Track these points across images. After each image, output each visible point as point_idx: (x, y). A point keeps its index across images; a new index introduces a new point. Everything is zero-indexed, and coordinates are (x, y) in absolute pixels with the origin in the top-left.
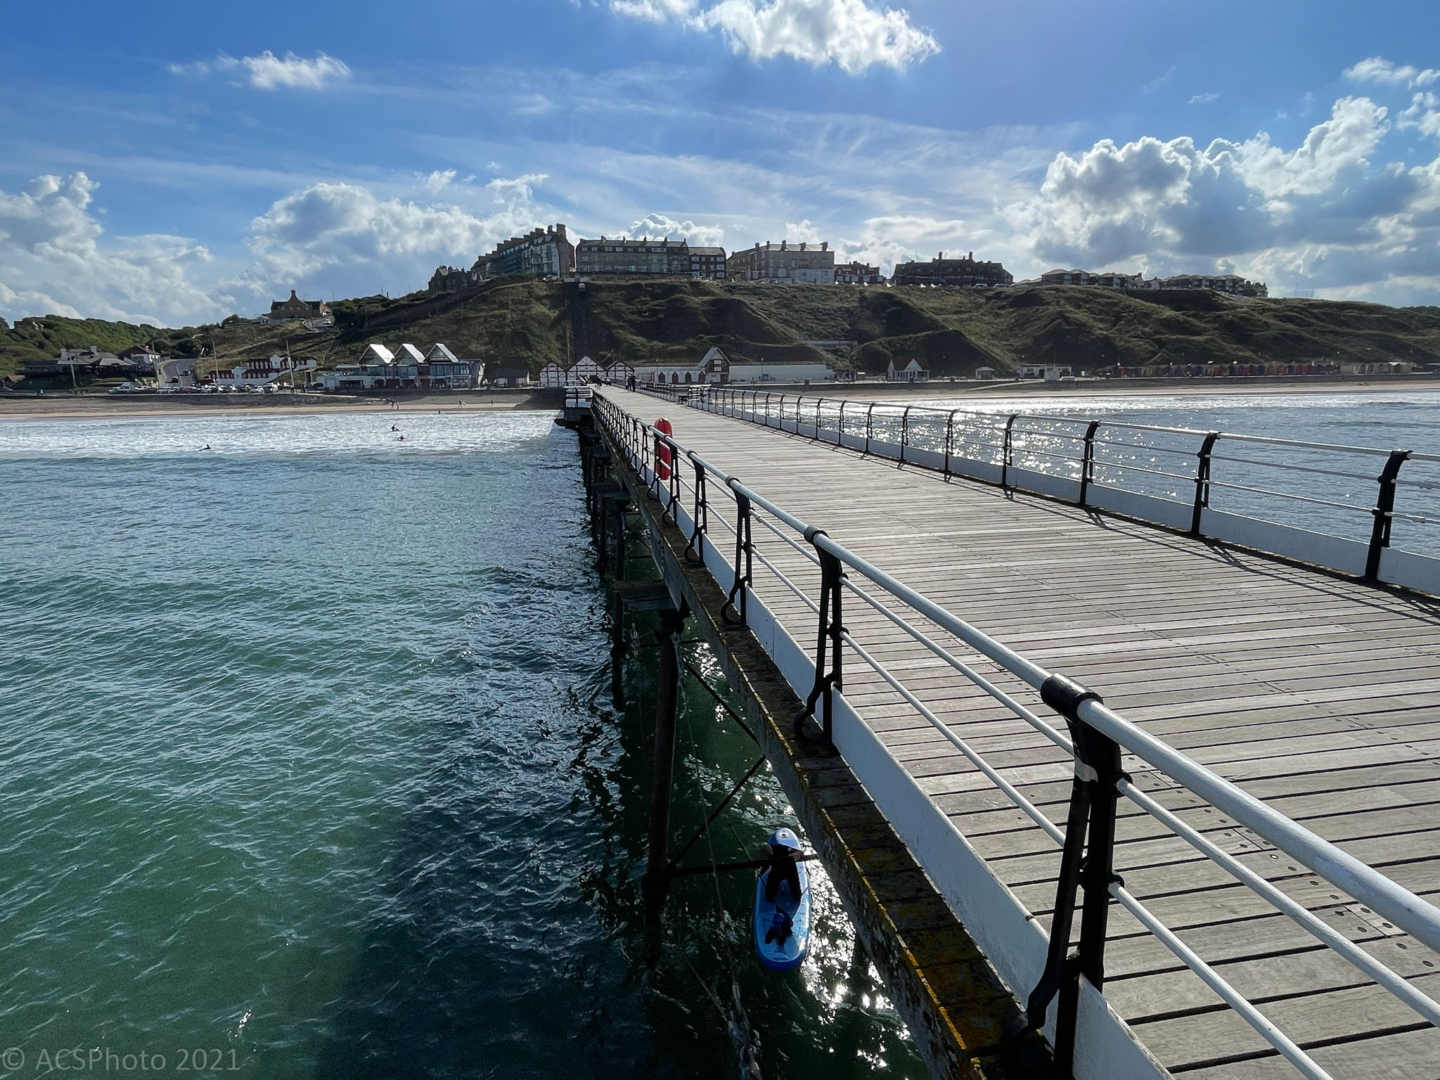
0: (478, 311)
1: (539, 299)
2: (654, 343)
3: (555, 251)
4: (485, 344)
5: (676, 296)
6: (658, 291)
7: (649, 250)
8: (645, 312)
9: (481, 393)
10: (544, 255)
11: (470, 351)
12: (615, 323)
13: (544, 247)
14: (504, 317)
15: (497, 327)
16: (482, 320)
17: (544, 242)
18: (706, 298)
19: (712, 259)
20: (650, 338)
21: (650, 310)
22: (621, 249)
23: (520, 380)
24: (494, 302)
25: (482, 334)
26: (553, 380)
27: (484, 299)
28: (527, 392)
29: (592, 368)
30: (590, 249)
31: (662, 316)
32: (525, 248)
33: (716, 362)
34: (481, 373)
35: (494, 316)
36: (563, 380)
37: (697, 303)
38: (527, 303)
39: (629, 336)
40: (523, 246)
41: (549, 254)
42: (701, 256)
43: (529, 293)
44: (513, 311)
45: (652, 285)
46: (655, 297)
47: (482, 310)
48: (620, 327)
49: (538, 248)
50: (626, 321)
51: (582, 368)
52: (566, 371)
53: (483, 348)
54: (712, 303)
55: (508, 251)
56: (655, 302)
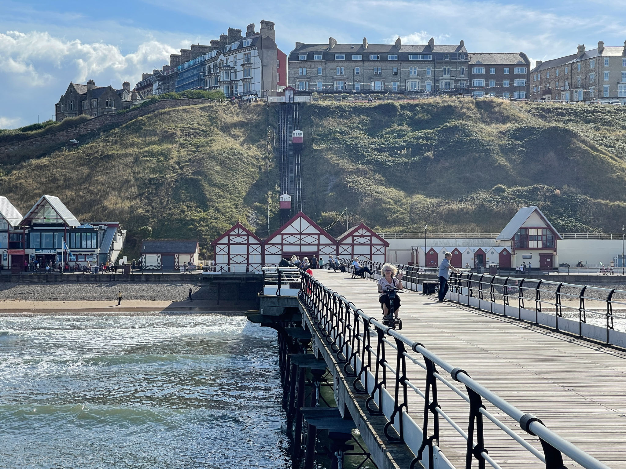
0: (126, 146)
1: (226, 128)
2: (418, 197)
3: (256, 61)
4: (131, 198)
5: (453, 123)
6: (422, 116)
7: (404, 58)
8: (401, 148)
9: (112, 280)
10: (239, 68)
11: (105, 208)
12: (349, 166)
13: (240, 55)
14: (166, 155)
15: (154, 171)
16: (130, 159)
17: (240, 47)
18: (504, 127)
19: (506, 71)
20: (410, 191)
21: (409, 145)
22: (360, 57)
23: (183, 259)
24: (154, 133)
25: (127, 181)
26: (239, 259)
27: (137, 129)
28: (192, 279)
29: (309, 239)
30: (310, 57)
31: (430, 154)
32: (212, 59)
33: (531, 232)
34: (118, 245)
35: (152, 154)
36: (256, 259)
37: (490, 134)
38: (206, 134)
39: (374, 187)
40: (208, 56)
41: (247, 65)
42: (488, 66)
43: (211, 119)
44: (182, 145)
45: (412, 108)
46: (416, 124)
47: (132, 145)
48: (358, 172)
49: (231, 58)
50: (368, 162)
51: (292, 239)
52: (263, 244)
53: (127, 204)
54: (515, 135)
55: (186, 65)
56: (417, 133)
